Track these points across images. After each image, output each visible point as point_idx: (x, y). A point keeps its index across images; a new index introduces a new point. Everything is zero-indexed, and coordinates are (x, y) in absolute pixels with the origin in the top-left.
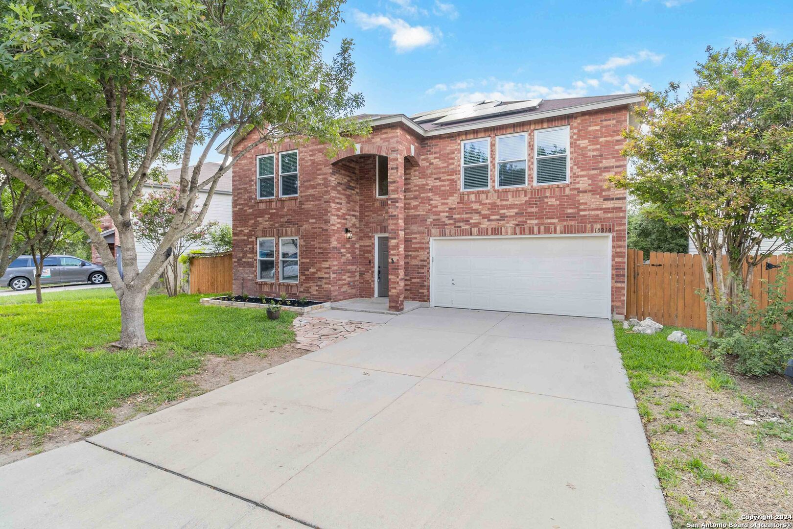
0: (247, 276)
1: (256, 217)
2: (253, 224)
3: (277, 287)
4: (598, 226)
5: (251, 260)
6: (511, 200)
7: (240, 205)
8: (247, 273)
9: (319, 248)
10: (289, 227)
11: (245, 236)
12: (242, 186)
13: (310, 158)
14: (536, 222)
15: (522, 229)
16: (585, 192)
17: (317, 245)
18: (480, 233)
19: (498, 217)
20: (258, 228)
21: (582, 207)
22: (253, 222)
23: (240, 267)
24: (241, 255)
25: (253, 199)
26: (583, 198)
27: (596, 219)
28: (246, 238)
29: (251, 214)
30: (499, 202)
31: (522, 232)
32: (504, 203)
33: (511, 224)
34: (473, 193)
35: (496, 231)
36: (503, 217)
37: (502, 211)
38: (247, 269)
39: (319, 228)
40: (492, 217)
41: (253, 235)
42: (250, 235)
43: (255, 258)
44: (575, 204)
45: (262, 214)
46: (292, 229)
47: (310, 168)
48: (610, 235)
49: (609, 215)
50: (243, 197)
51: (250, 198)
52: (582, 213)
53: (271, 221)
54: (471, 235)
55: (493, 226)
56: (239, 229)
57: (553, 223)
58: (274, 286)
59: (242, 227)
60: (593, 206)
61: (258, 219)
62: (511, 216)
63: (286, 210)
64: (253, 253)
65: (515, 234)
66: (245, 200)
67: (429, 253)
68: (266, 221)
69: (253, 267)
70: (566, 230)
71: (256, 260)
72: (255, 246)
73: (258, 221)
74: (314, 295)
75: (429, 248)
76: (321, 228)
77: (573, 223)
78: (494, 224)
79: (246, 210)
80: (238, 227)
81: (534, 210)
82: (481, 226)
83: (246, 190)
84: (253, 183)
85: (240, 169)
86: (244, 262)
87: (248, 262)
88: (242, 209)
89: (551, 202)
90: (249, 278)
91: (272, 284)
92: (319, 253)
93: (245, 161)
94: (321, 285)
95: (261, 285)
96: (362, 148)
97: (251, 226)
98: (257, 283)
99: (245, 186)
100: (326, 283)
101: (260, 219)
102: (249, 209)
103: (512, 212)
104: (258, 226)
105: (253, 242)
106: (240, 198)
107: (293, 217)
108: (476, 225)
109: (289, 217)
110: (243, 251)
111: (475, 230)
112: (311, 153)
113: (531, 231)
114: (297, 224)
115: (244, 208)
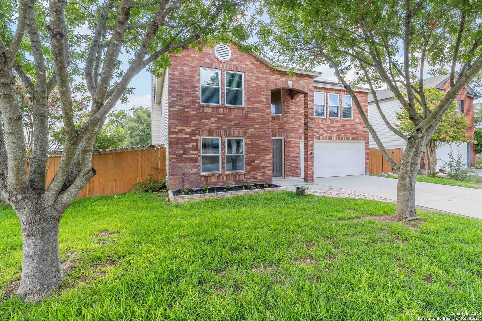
0: (189, 170)
1: (201, 119)
2: (197, 124)
3: (225, 177)
4: (362, 138)
5: (195, 156)
6: (335, 124)
7: (180, 106)
8: (189, 168)
9: (263, 146)
10: (237, 130)
11: (186, 134)
12: (183, 90)
13: (255, 82)
14: (343, 135)
15: (339, 138)
16: (358, 124)
17: (261, 144)
18: (323, 139)
19: (330, 132)
20: (203, 128)
21: (357, 130)
22: (197, 122)
23: (179, 163)
24: (181, 152)
25: (197, 103)
26: (358, 126)
27: (361, 135)
28: (188, 136)
29: (194, 116)
30: (331, 125)
31: (339, 139)
32: (333, 125)
33: (335, 135)
34: (320, 119)
35: (330, 138)
36: (332, 132)
37: (332, 129)
38: (189, 165)
39: (262, 132)
40: (328, 132)
41: (197, 134)
42: (193, 134)
43: (199, 154)
44: (355, 128)
45: (208, 117)
46: (239, 132)
47: (256, 89)
48: (364, 142)
49: (365, 134)
50: (185, 100)
51: (194, 102)
52: (358, 132)
53: (218, 123)
54: (320, 140)
55: (329, 136)
56: (178, 128)
57: (349, 136)
58: (221, 177)
59: (183, 126)
60: (360, 130)
61: (203, 121)
62: (335, 132)
63: (233, 116)
64: (197, 150)
65: (337, 140)
66: (187, 102)
67: (300, 149)
68: (212, 123)
69: (197, 162)
70: (353, 139)
71: (199, 156)
72: (199, 144)
73: (204, 122)
74: (260, 179)
75: (300, 146)
76: (264, 132)
77: (355, 136)
78: (329, 135)
79: (188, 112)
80: (177, 126)
81: (343, 129)
82: (324, 135)
83: (188, 94)
84: (197, 89)
85: (180, 73)
86: (186, 158)
87: (191, 158)
88: (184, 110)
89: (348, 126)
90: (191, 172)
91: (219, 176)
92: (263, 149)
93: (187, 68)
94: (265, 172)
95: (206, 177)
96: (293, 84)
97: (194, 126)
98: (202, 176)
99: (187, 90)
100: (268, 170)
101: (206, 121)
102: (193, 111)
103: (335, 130)
104: (203, 127)
105: (197, 140)
106: (182, 100)
107: (240, 122)
108: (322, 135)
109: (236, 122)
110: (183, 149)
111: (321, 137)
112: (256, 78)
113: (342, 139)
114: (244, 128)
115: (186, 110)
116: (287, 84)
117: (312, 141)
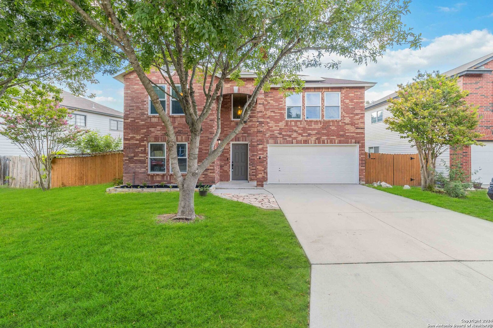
0: (138, 170)
1: (148, 128)
2: (145, 132)
3: (169, 177)
4: (353, 141)
5: (143, 158)
6: (313, 126)
7: (132, 118)
8: (139, 168)
9: (205, 150)
10: (180, 136)
11: (137, 140)
12: (134, 105)
13: (198, 91)
14: (326, 138)
15: (319, 141)
16: (348, 124)
17: (204, 148)
18: (297, 142)
19: (307, 134)
20: (150, 135)
21: (347, 131)
22: (145, 131)
23: (131, 163)
24: (133, 155)
25: (145, 114)
26: (347, 127)
27: (353, 137)
28: (138, 142)
29: (143, 125)
30: (307, 127)
31: (319, 143)
32: (310, 127)
33: (314, 138)
34: (293, 121)
35: (306, 142)
36: (309, 135)
37: (309, 132)
38: (139, 165)
39: (205, 137)
40: (304, 135)
41: (145, 140)
42: (142, 140)
43: (147, 157)
44: (344, 130)
45: (154, 125)
46: (182, 137)
47: (199, 98)
48: (358, 145)
49: (358, 136)
50: (136, 113)
51: (143, 114)
52: (347, 134)
53: (163, 131)
54: (292, 143)
55: (305, 139)
56: (130, 136)
57: (334, 139)
58: (165, 177)
59: (134, 134)
60: (352, 131)
61: (150, 129)
62: (314, 134)
63: (177, 124)
64: (145, 154)
65: (316, 143)
66: (137, 114)
67: (267, 153)
68: (158, 131)
69: (145, 163)
70: (340, 142)
71: (147, 158)
72: (147, 148)
73: (151, 130)
74: (202, 181)
75: (267, 151)
76: (207, 137)
77: (343, 139)
78: (305, 138)
79: (138, 122)
80: (129, 134)
81: (325, 132)
82: (298, 139)
83: (138, 108)
84: (145, 103)
85: (132, 92)
86: (136, 160)
87: (140, 160)
88: (135, 121)
89: (333, 128)
90: (140, 171)
91: (163, 176)
92: (205, 153)
93: (138, 87)
94: (207, 174)
95: (152, 176)
96: (239, 89)
97: (143, 134)
98: (149, 175)
99: (138, 105)
100: (210, 173)
101: (152, 129)
102: (142, 121)
103: (314, 132)
104: (150, 134)
105: (145, 145)
106: (133, 113)
107: (183, 129)
108: (295, 138)
109: (179, 129)
110: (134, 152)
111: (294, 141)
112: (199, 88)
113: (324, 142)
114: (187, 134)
115: (136, 121)
116: (233, 90)
117: (261, 145)
